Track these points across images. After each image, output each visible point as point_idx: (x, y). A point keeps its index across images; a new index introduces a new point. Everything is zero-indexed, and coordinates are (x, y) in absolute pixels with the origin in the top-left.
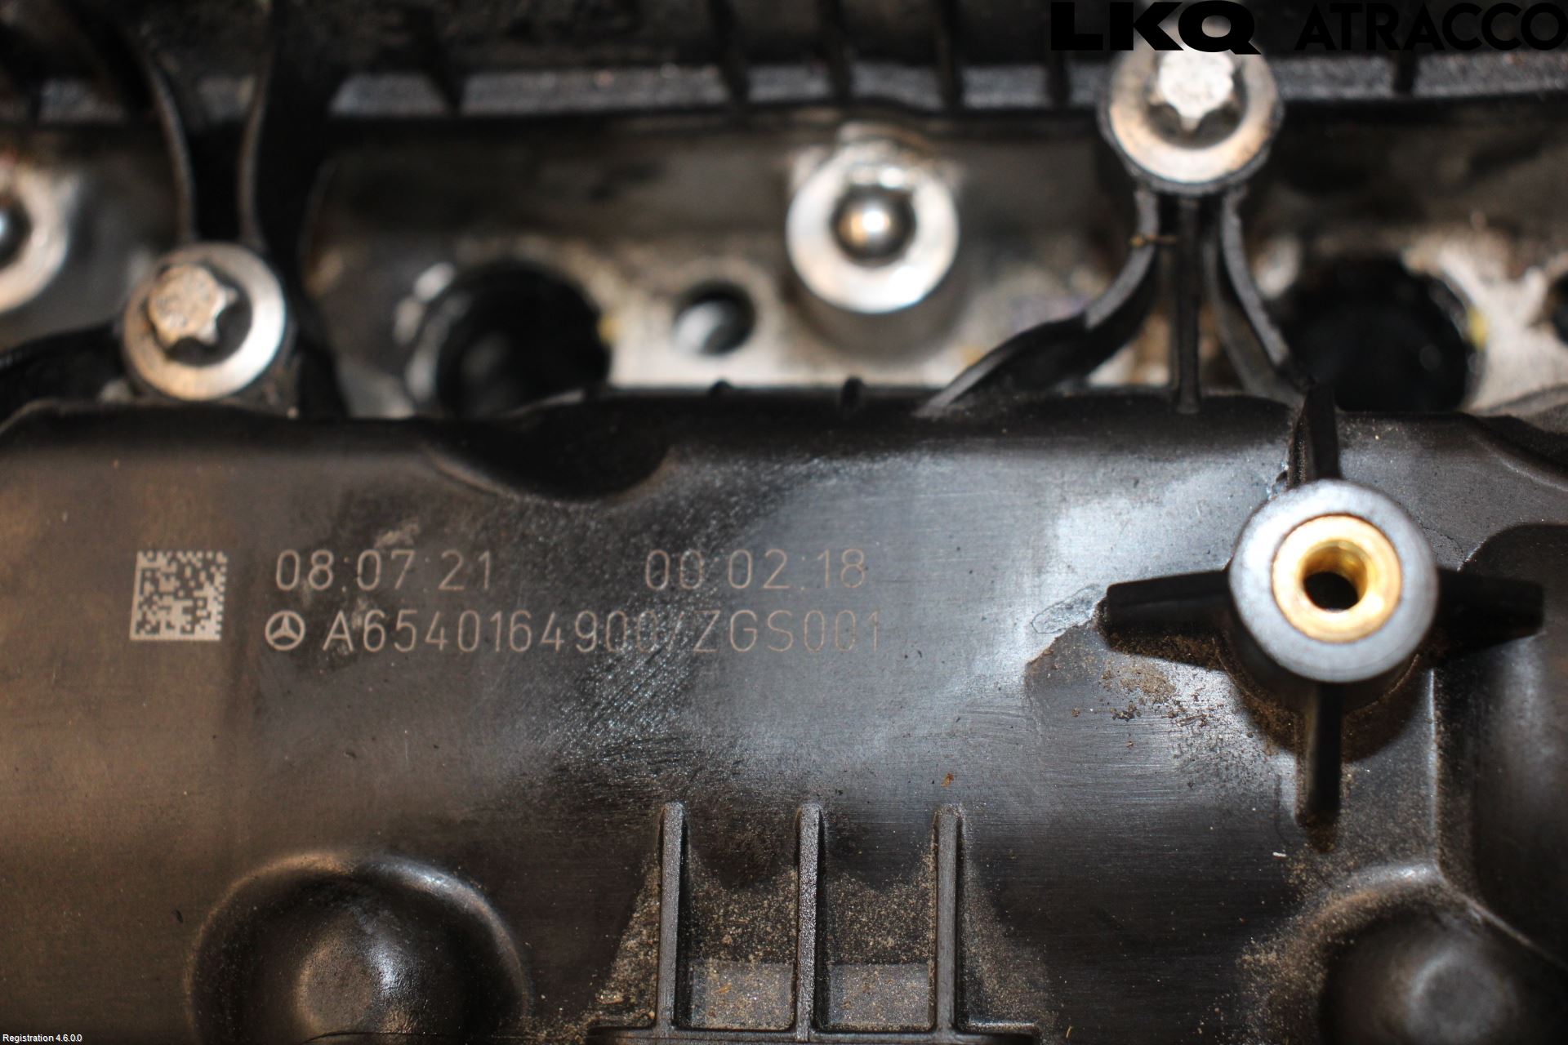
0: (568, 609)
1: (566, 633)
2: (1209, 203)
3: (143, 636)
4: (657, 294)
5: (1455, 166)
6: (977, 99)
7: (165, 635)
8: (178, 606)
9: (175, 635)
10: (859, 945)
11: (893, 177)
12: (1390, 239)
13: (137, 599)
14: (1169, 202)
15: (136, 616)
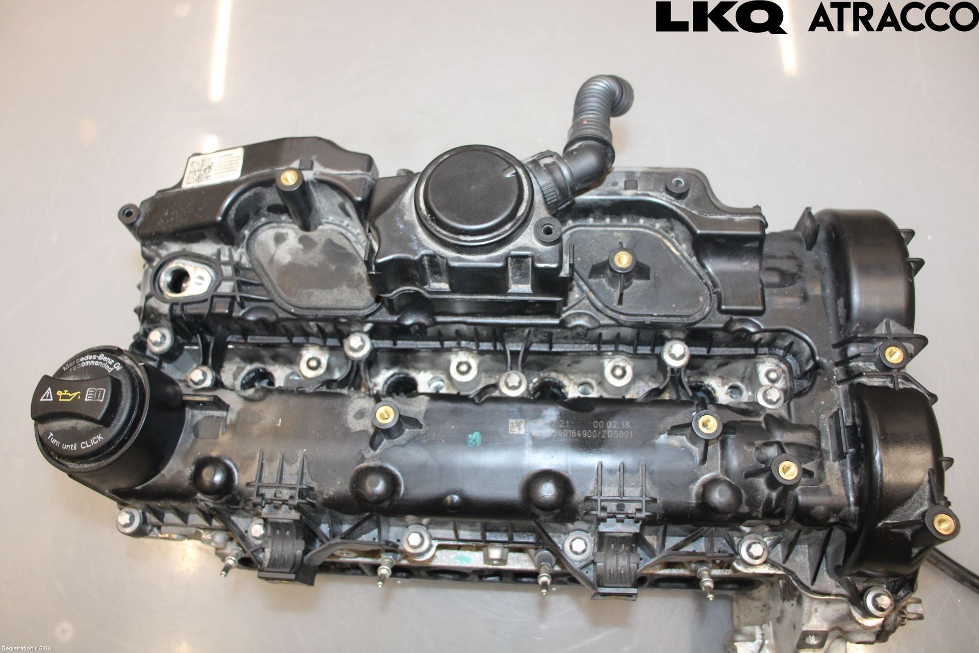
0: (582, 430)
1: (582, 434)
2: (679, 370)
3: (511, 433)
4: (575, 384)
5: (715, 366)
6: (639, 352)
7: (515, 433)
8: (517, 428)
9: (517, 433)
10: (629, 485)
11: (622, 364)
12: (702, 379)
13: (510, 427)
14: (673, 370)
15: (510, 430)
